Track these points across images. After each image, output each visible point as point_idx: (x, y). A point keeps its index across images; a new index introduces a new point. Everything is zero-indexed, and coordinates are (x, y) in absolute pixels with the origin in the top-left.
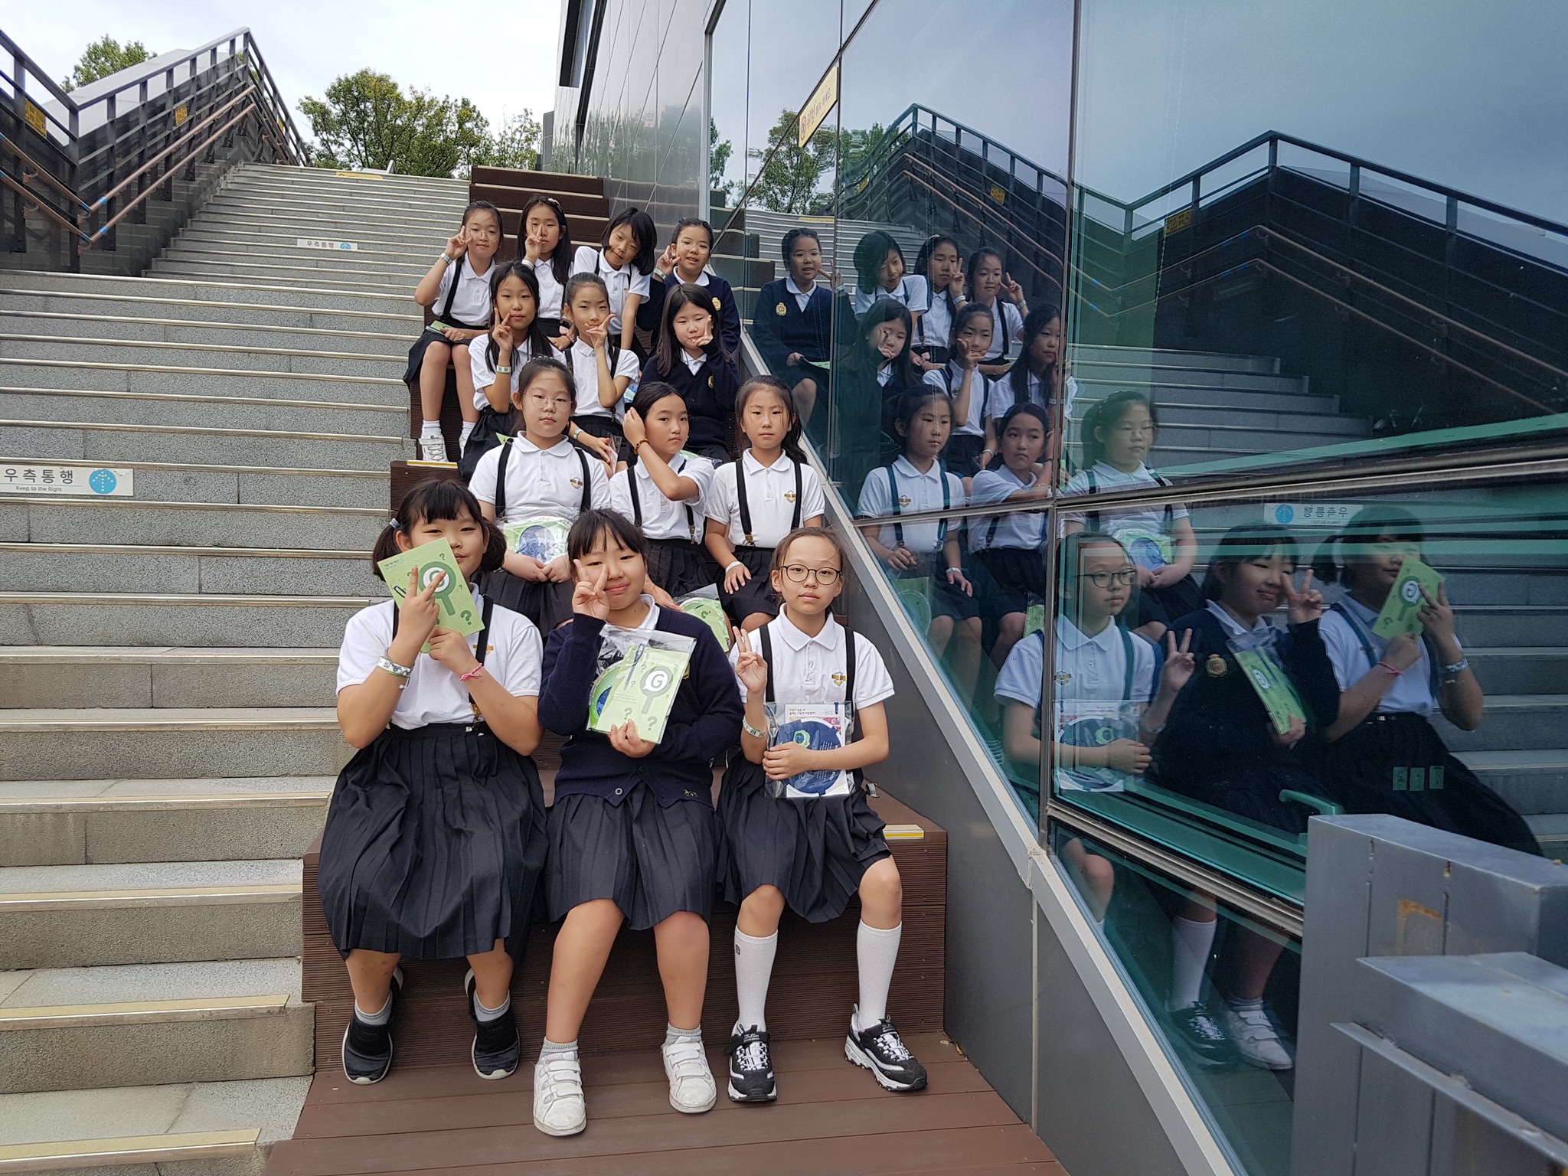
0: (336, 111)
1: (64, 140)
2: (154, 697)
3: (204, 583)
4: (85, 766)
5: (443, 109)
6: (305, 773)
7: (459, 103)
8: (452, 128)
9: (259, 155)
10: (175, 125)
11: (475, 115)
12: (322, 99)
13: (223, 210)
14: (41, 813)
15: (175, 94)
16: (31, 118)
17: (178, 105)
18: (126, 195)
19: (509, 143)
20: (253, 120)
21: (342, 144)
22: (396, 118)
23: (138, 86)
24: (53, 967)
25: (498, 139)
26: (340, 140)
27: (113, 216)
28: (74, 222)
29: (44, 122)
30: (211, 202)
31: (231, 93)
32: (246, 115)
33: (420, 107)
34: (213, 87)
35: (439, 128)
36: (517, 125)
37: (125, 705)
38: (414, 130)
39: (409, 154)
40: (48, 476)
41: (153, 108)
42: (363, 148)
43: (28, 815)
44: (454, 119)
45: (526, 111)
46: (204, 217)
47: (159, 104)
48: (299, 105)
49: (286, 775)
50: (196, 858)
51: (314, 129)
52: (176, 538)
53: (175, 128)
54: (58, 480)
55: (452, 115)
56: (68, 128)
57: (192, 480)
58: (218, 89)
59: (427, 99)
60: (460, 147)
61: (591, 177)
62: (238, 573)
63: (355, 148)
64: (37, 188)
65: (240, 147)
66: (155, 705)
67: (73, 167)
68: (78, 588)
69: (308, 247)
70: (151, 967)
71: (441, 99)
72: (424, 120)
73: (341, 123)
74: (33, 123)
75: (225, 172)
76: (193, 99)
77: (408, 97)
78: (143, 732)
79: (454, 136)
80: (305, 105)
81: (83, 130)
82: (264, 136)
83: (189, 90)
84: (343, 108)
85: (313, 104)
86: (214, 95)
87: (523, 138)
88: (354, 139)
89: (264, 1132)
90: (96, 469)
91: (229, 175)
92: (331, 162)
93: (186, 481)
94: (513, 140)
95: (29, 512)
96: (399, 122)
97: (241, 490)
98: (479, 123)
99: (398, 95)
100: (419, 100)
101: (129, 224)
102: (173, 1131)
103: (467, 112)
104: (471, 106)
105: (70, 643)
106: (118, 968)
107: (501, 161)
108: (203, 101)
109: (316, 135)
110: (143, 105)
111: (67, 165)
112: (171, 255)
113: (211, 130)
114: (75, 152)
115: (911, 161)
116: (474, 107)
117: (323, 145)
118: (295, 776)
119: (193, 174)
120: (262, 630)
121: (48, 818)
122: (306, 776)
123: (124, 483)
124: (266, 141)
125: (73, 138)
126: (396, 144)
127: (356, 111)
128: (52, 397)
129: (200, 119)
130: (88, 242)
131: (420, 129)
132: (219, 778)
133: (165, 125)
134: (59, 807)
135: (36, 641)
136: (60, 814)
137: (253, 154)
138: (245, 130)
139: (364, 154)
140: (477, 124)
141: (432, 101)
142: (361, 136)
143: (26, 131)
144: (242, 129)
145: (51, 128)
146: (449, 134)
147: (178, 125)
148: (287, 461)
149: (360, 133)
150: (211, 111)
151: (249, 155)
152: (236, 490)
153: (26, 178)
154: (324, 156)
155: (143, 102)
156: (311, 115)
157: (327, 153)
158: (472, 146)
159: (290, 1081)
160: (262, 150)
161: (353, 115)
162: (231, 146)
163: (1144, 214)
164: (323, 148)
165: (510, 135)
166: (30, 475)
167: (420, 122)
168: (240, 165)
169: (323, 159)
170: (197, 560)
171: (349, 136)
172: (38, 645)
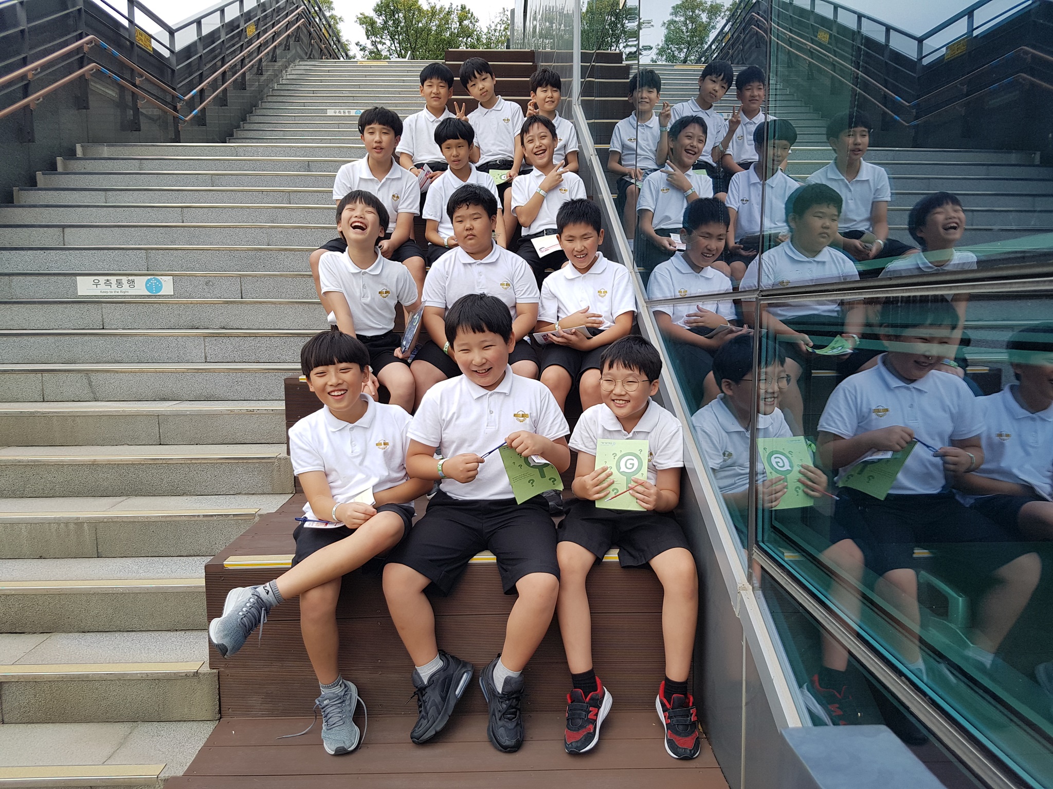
0: (379, 21)
1: (166, 53)
2: (161, 437)
3: (208, 355)
4: (108, 488)
5: (449, 13)
6: (252, 492)
7: (459, 8)
8: (455, 25)
9: (310, 55)
10: (247, 38)
11: (470, 15)
12: (371, 14)
13: (282, 93)
14: (67, 522)
15: (247, 16)
16: (141, 41)
17: (247, 24)
18: (214, 86)
19: (493, 33)
20: (305, 31)
21: (385, 44)
22: (419, 22)
23: (219, 12)
24: (64, 632)
25: (485, 30)
26: (383, 41)
27: (204, 101)
28: (175, 109)
29: (150, 42)
30: (276, 88)
31: (287, 13)
32: (299, 26)
33: (434, 12)
34: (274, 10)
35: (447, 26)
36: (498, 20)
37: (143, 443)
38: (430, 30)
39: (427, 46)
40: (119, 283)
41: (232, 26)
42: (398, 45)
43: (59, 524)
44: (456, 20)
45: (504, 9)
46: (270, 99)
47: (235, 24)
48: (356, 19)
49: (240, 494)
50: (169, 554)
51: (366, 34)
52: (196, 324)
53: (246, 40)
54: (126, 286)
55: (455, 17)
56: (168, 46)
57: (211, 283)
58: (278, 10)
59: (438, 7)
60: (461, 39)
61: (526, 50)
62: (230, 347)
63: (393, 45)
64: (147, 86)
65: (296, 50)
66: (162, 443)
67: (173, 71)
68: (127, 360)
69: (334, 115)
70: (125, 634)
71: (447, 7)
72: (437, 22)
73: (383, 29)
74: (142, 43)
75: (287, 67)
76: (259, 19)
77: (426, 7)
78: (143, 464)
79: (456, 31)
80: (360, 19)
81: (178, 47)
82: (312, 41)
83: (256, 14)
84: (384, 18)
85: (365, 18)
86: (275, 15)
87: (502, 28)
88: (393, 39)
89: (167, 767)
90: (149, 277)
91: (289, 70)
92: (377, 57)
93: (207, 284)
94: (495, 30)
95: (102, 308)
96: (420, 25)
97: (243, 288)
98: (473, 20)
99: (419, 7)
100: (433, 8)
101: (217, 107)
102: (109, 762)
103: (465, 13)
104: (467, 10)
105: (116, 399)
106: (104, 634)
107: (488, 45)
108: (268, 19)
109: (368, 39)
110: (223, 26)
111: (170, 71)
112: (247, 126)
113: (273, 39)
114: (174, 61)
115: (756, 19)
116: (469, 10)
117: (373, 45)
118: (245, 494)
119: (262, 70)
120: (239, 388)
121: (72, 526)
122: (253, 494)
123: (167, 286)
124: (315, 45)
125: (172, 52)
126: (418, 40)
127: (393, 20)
128: (130, 229)
129: (265, 31)
130: (185, 121)
131: (434, 28)
132: (194, 495)
133: (240, 39)
134: (78, 518)
135: (95, 398)
136: (79, 523)
137: (306, 53)
138: (299, 37)
139: (399, 49)
140: (471, 22)
141: (441, 8)
142: (397, 37)
143: (136, 48)
144: (297, 36)
145: (154, 44)
146: (453, 30)
147: (249, 38)
148: (278, 266)
149: (396, 35)
150: (273, 25)
151: (304, 56)
152: (240, 288)
153: (138, 81)
154: (373, 52)
155: (222, 24)
156: (364, 26)
157: (375, 50)
158: (469, 37)
159: (201, 724)
160: (312, 51)
161: (391, 23)
162: (289, 49)
163: (932, 43)
164: (373, 47)
165: (493, 27)
166: (108, 283)
167: (434, 24)
168: (297, 62)
169: (373, 55)
170: (202, 339)
171: (389, 37)
172: (96, 401)
